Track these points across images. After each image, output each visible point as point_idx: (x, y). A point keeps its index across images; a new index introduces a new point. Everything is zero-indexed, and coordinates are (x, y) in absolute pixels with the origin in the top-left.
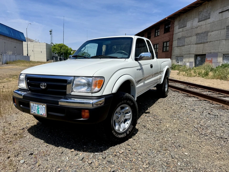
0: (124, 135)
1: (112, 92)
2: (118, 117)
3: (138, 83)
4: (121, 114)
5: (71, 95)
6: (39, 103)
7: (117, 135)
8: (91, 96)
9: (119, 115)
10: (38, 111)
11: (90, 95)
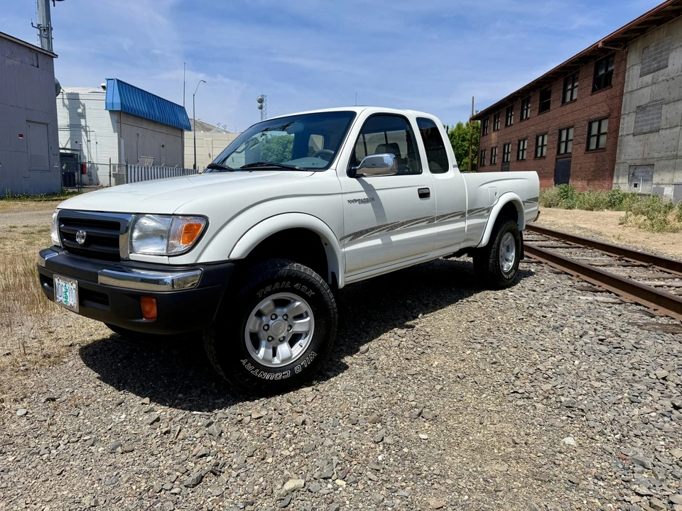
0: (283, 375)
1: (229, 257)
2: (268, 325)
3: (353, 239)
4: (279, 318)
5: (130, 260)
6: (68, 279)
7: (258, 373)
8: (167, 263)
9: (272, 322)
10: (66, 298)
11: (165, 260)
